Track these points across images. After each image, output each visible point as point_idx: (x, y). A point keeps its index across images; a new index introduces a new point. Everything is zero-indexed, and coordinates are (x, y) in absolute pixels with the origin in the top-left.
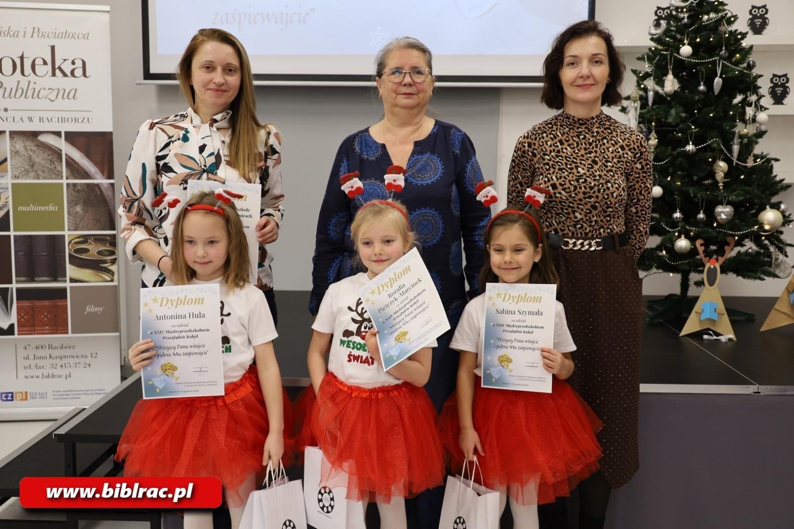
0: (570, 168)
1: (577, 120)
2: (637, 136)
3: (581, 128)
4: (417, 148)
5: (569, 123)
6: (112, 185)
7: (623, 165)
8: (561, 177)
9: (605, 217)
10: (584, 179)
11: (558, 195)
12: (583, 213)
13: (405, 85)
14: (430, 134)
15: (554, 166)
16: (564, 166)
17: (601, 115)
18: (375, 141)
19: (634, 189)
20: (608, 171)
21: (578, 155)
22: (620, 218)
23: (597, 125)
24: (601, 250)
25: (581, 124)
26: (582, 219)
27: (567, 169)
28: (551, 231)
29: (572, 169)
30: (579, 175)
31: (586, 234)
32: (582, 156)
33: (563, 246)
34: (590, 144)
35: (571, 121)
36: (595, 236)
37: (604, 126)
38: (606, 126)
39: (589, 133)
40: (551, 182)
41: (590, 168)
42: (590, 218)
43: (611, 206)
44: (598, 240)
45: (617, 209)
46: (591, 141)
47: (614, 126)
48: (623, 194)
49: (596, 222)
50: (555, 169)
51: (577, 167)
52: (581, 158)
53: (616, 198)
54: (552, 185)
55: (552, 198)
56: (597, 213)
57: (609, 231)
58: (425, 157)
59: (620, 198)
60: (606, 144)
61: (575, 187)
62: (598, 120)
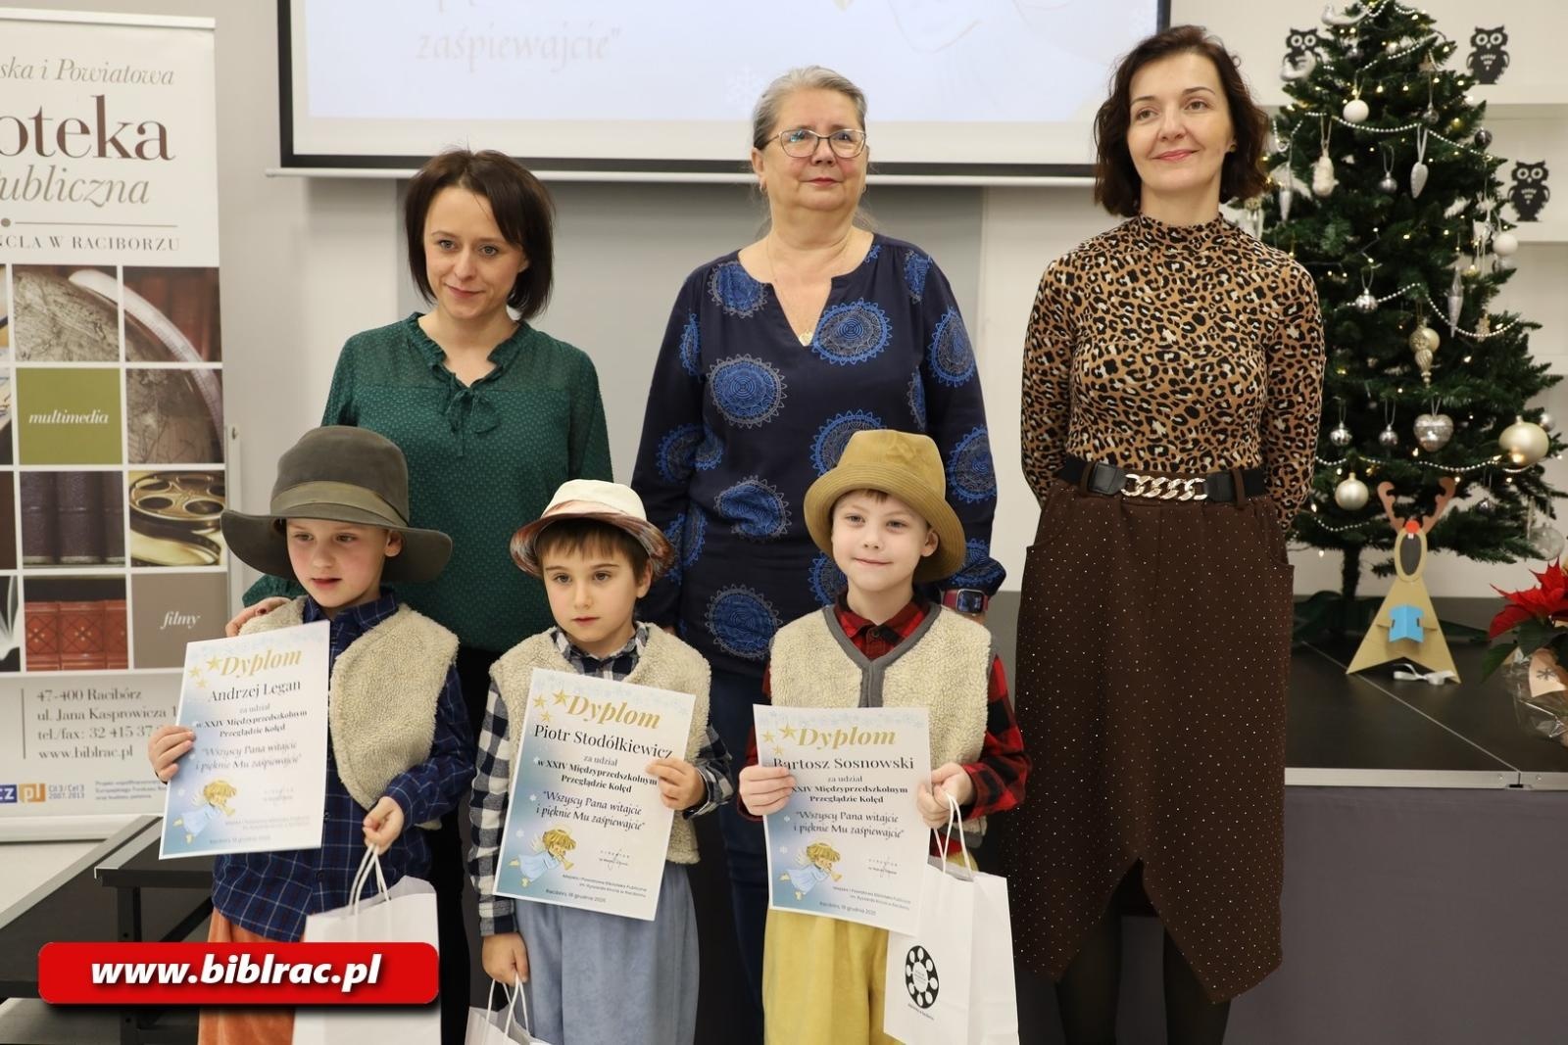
0: (1146, 330)
1: (1165, 230)
2: (1292, 269)
3: (1175, 248)
4: (838, 291)
5: (1150, 237)
6: (218, 373)
7: (1259, 328)
8: (1126, 348)
9: (1214, 434)
10: (1175, 353)
11: (1118, 385)
12: (1169, 424)
13: (818, 162)
14: (864, 262)
15: (1114, 325)
16: (1134, 326)
17: (1217, 224)
18: (751, 279)
19: (1283, 381)
20: (1225, 340)
21: (1165, 303)
22: (1248, 437)
23: (1209, 243)
24: (1204, 500)
25: (1174, 240)
26: (1166, 436)
27: (1140, 331)
28: (1102, 459)
29: (1149, 331)
30: (1164, 344)
31: (1175, 467)
32: (1174, 305)
33: (1123, 491)
34: (1192, 282)
35: (1154, 232)
36: (1193, 472)
37: (1223, 248)
38: (1229, 247)
39: (1192, 259)
40: (1106, 357)
41: (1188, 331)
42: (1183, 434)
43: (1228, 411)
44: (1198, 480)
45: (1242, 419)
46: (1194, 276)
47: (1244, 248)
48: (1257, 389)
49: (1196, 442)
50: (1115, 330)
51: (1160, 329)
52: (1171, 309)
53: (1240, 396)
54: (1106, 364)
55: (1106, 391)
56: (1198, 425)
57: (1223, 462)
58: (854, 308)
59: (1250, 397)
60: (1226, 283)
61: (1155, 370)
62: (1210, 234)
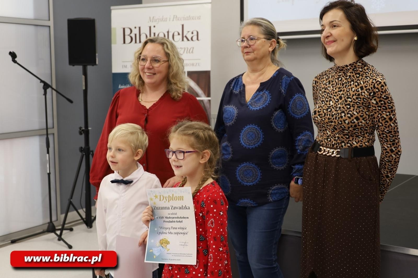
3: (341, 73)
4: (261, 87)
5: (335, 69)
7: (361, 100)
8: (320, 107)
9: (344, 135)
10: (331, 109)
12: (330, 131)
14: (271, 77)
18: (242, 82)
24: (339, 157)
26: (330, 135)
28: (319, 141)
29: (327, 101)
30: (330, 106)
31: (333, 145)
33: (318, 152)
34: (343, 85)
37: (356, 72)
39: (345, 76)
41: (336, 102)
42: (334, 135)
44: (338, 150)
45: (352, 131)
46: (344, 82)
48: (356, 122)
49: (339, 138)
51: (330, 101)
52: (335, 94)
53: (348, 124)
56: (337, 132)
57: (349, 145)
58: (262, 93)
59: (353, 124)
60: (352, 85)
61: (325, 114)
